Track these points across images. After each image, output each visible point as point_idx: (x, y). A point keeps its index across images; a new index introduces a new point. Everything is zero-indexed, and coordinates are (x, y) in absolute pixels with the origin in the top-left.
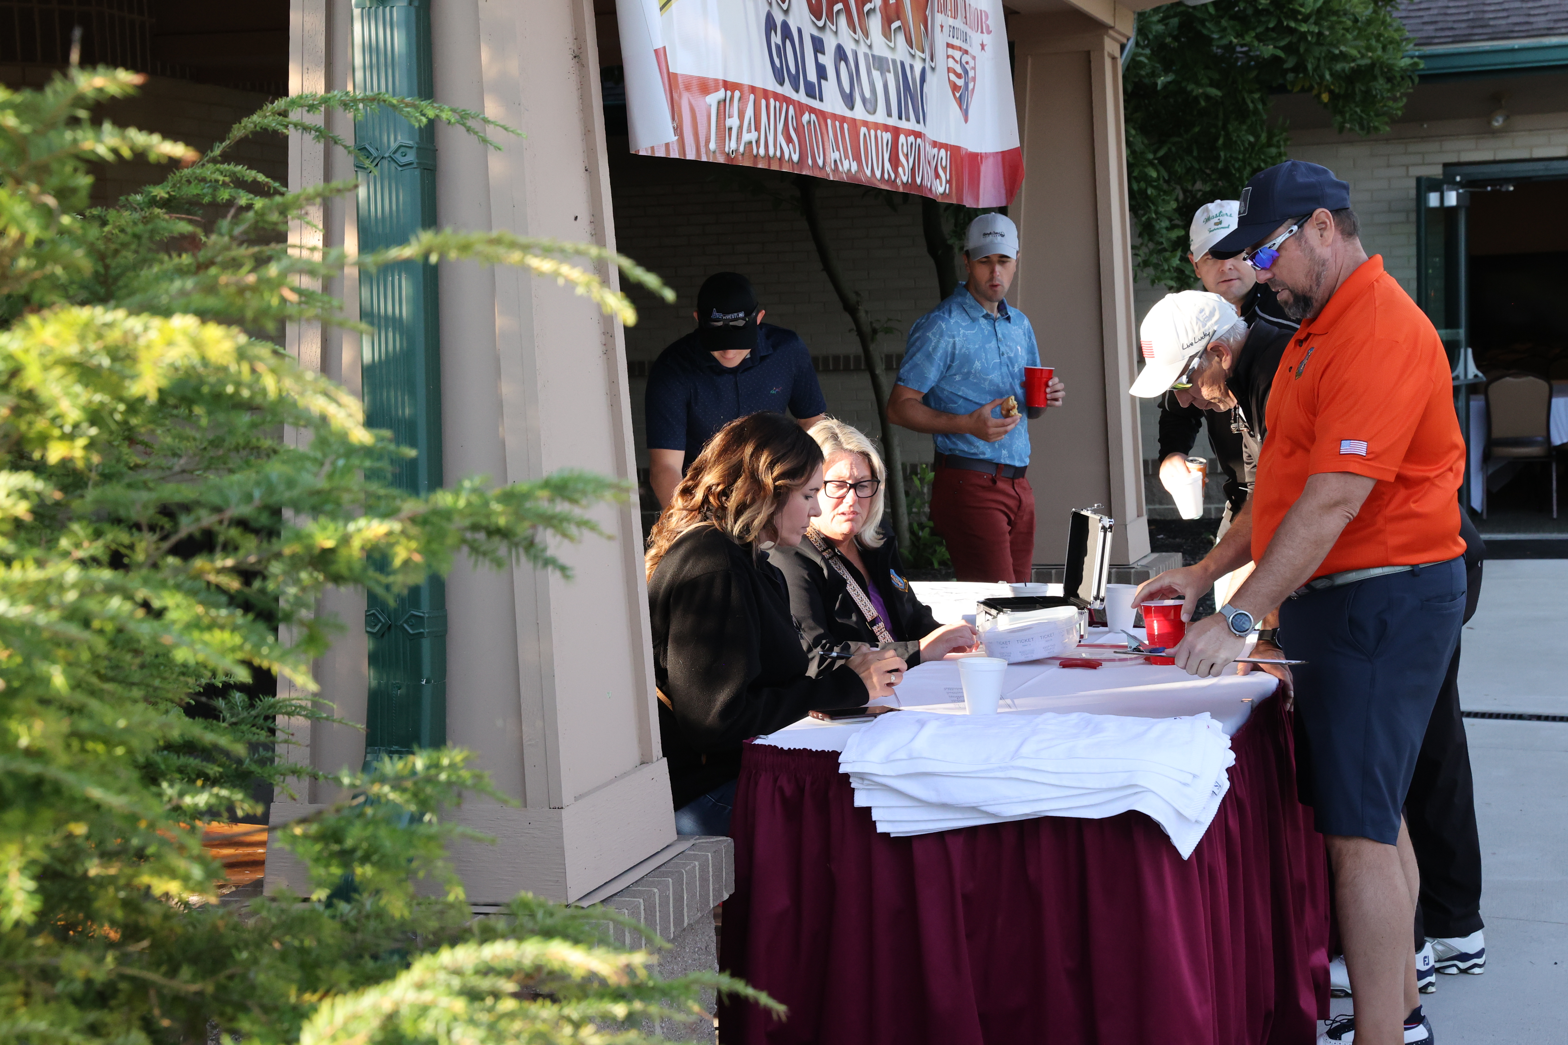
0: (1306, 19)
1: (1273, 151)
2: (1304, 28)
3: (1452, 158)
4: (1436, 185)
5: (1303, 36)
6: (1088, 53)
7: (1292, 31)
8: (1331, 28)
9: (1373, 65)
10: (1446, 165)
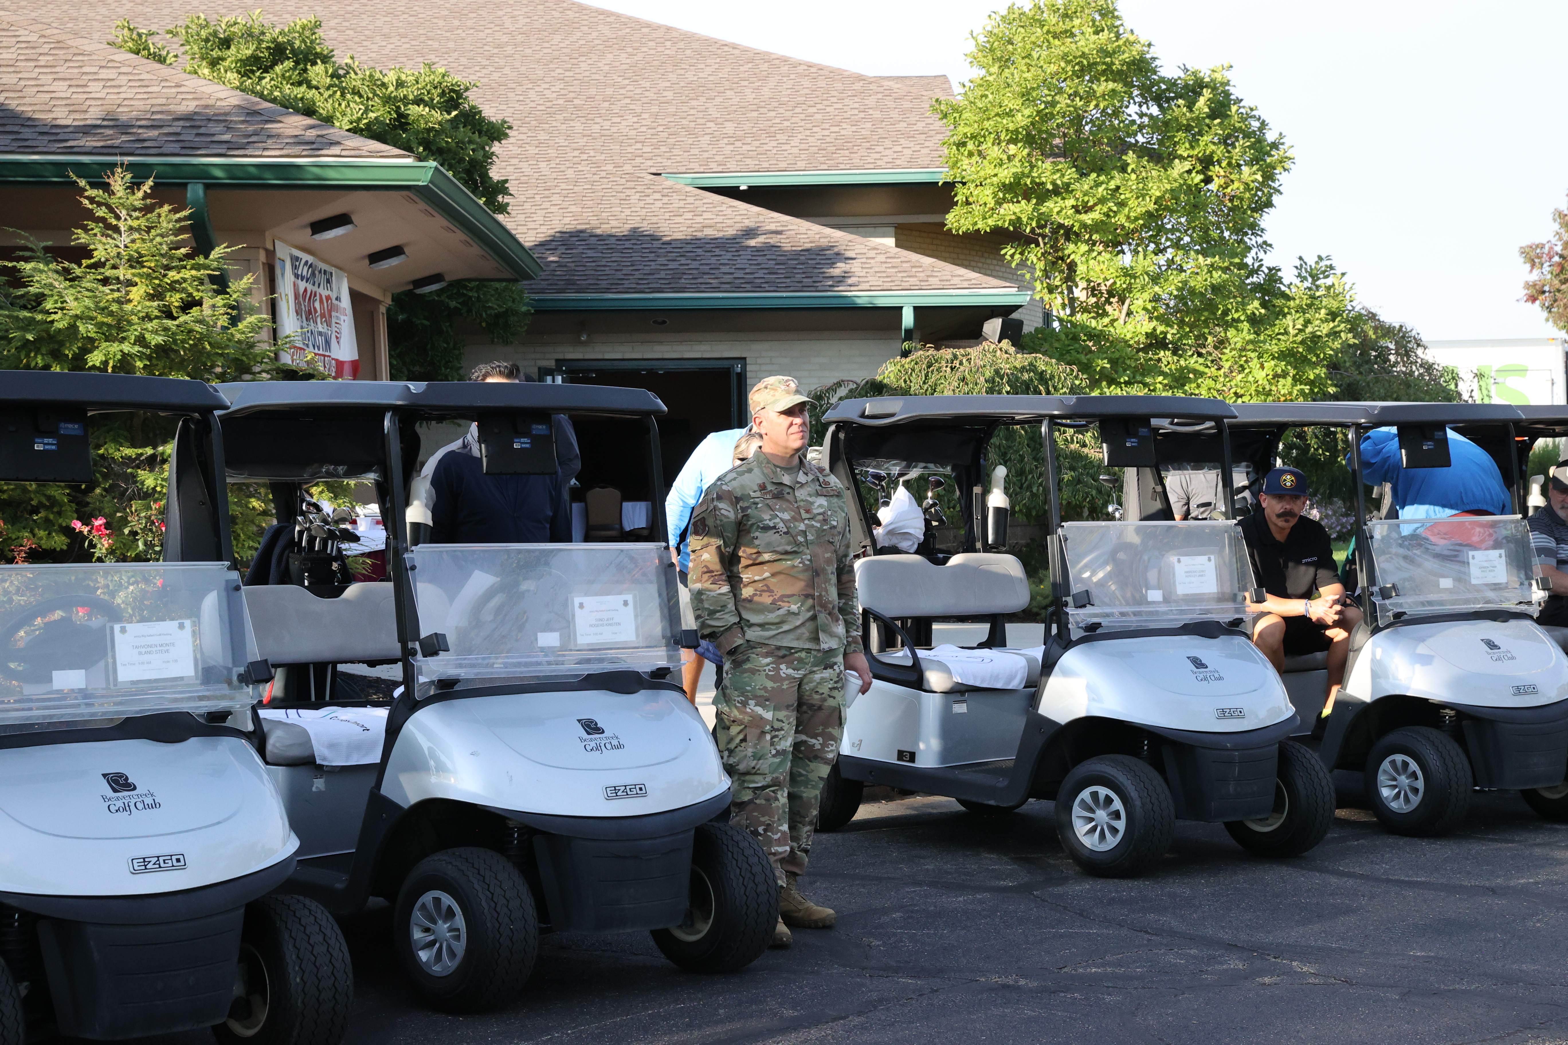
0: (471, 290)
1: (457, 352)
2: (470, 294)
3: (561, 357)
4: (551, 372)
5: (470, 297)
6: (372, 313)
7: (465, 295)
8: (484, 294)
9: (507, 310)
10: (557, 360)
